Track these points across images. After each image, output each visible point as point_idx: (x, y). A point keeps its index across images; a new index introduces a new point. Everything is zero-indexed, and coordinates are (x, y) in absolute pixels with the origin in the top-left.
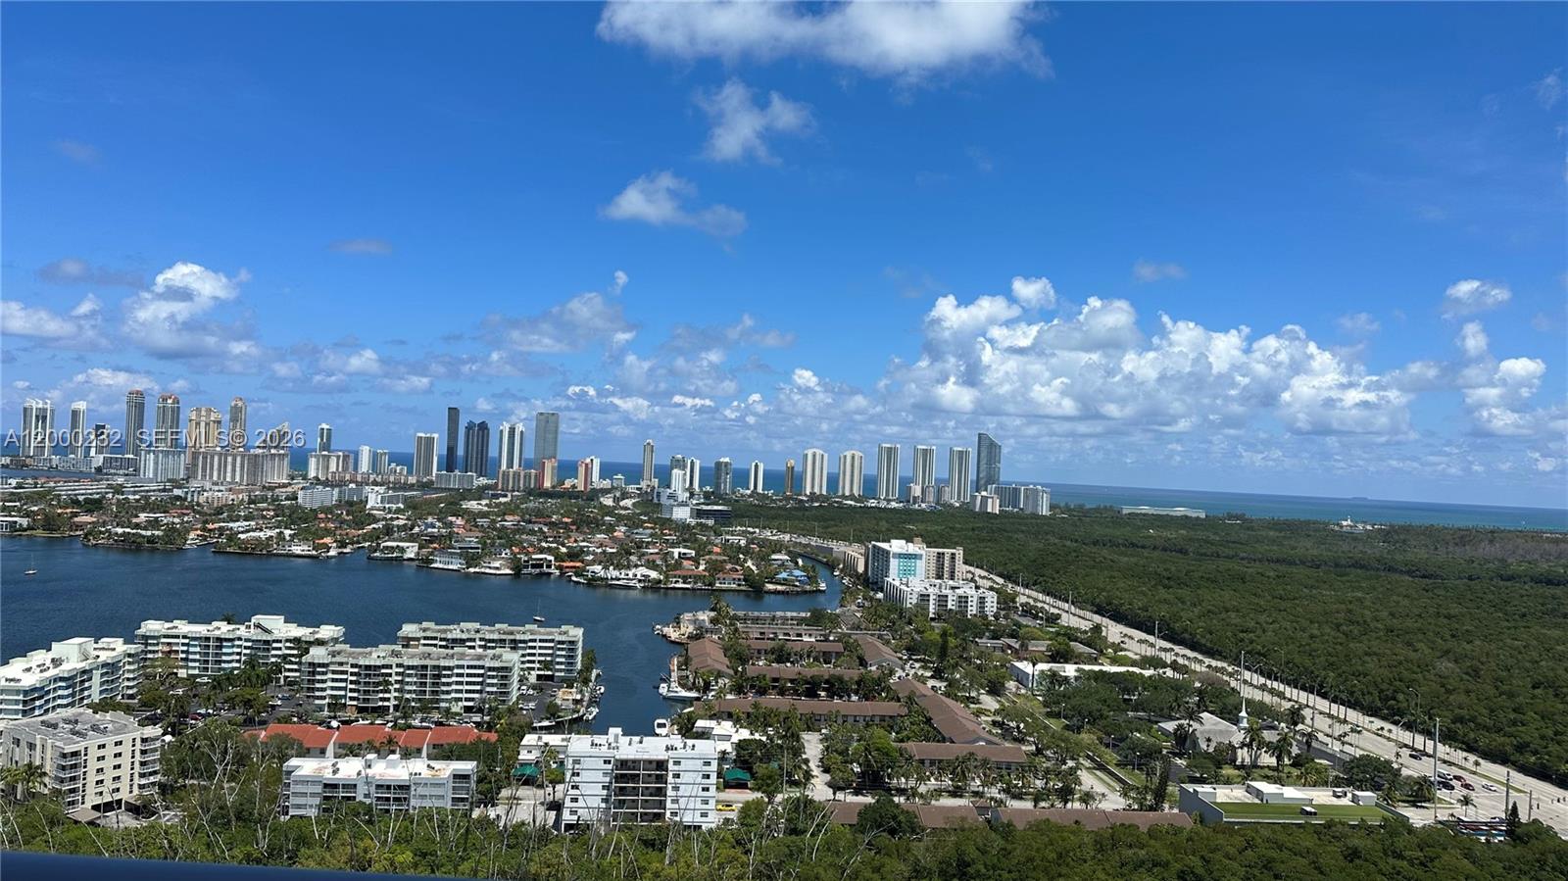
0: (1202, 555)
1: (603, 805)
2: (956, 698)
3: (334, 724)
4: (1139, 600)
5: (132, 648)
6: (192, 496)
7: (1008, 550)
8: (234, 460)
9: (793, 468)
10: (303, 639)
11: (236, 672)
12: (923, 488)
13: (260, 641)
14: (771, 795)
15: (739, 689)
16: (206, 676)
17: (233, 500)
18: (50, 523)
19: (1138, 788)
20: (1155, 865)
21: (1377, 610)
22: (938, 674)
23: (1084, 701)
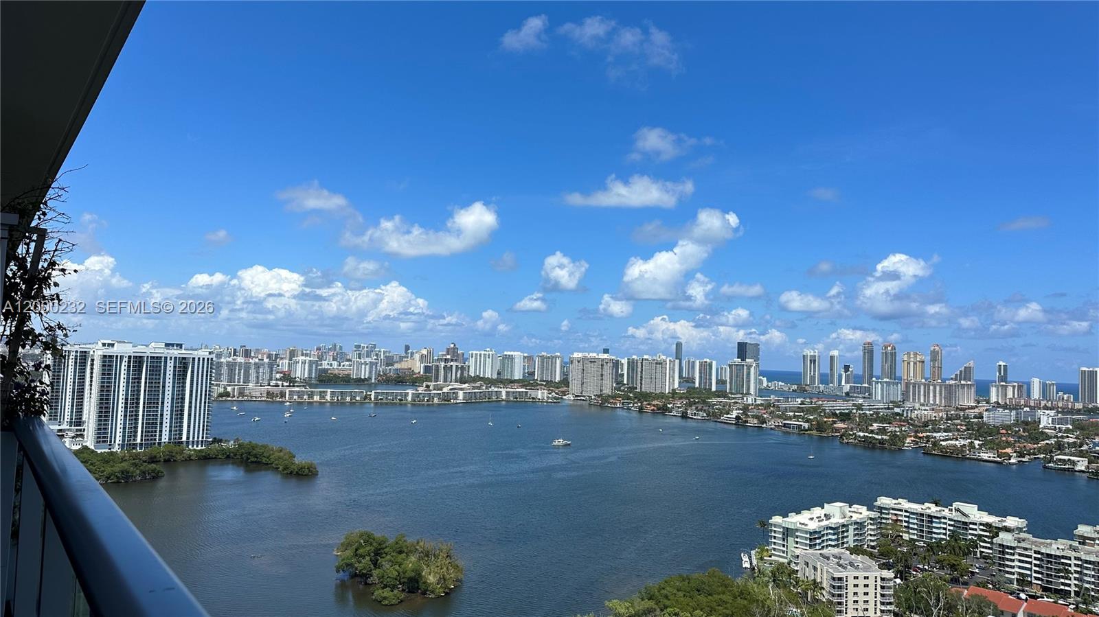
3: (1023, 596)
5: (873, 514)
6: (907, 413)
8: (935, 389)
10: (994, 525)
11: (944, 542)
13: (960, 522)
16: (922, 541)
17: (935, 417)
18: (820, 427)
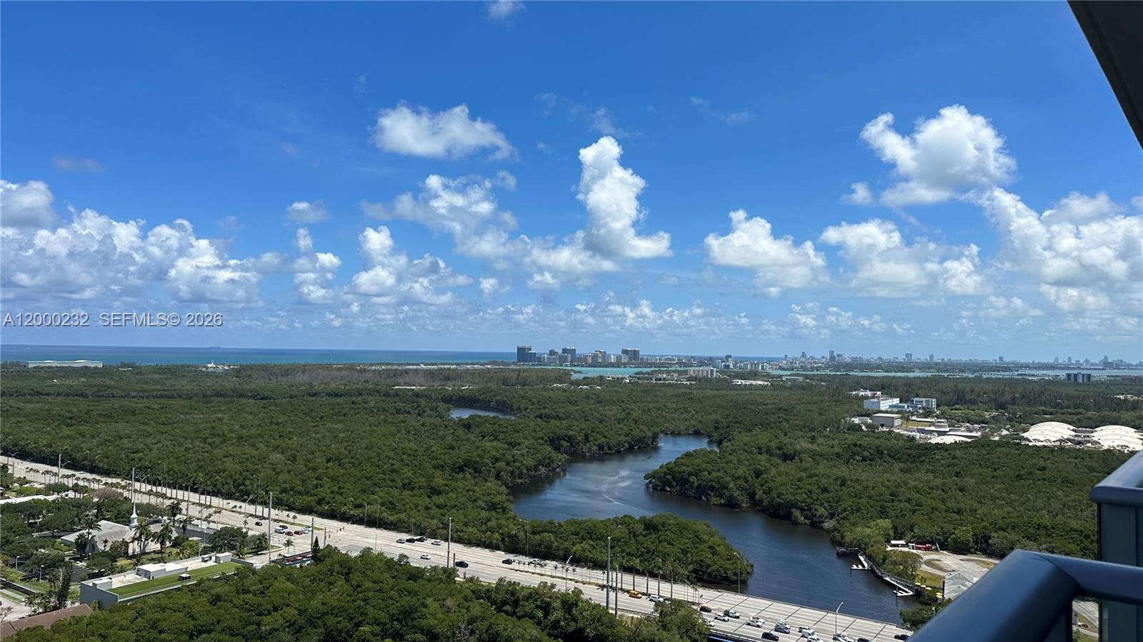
0: (100, 397)
4: (44, 439)
19: (42, 595)
21: (232, 425)
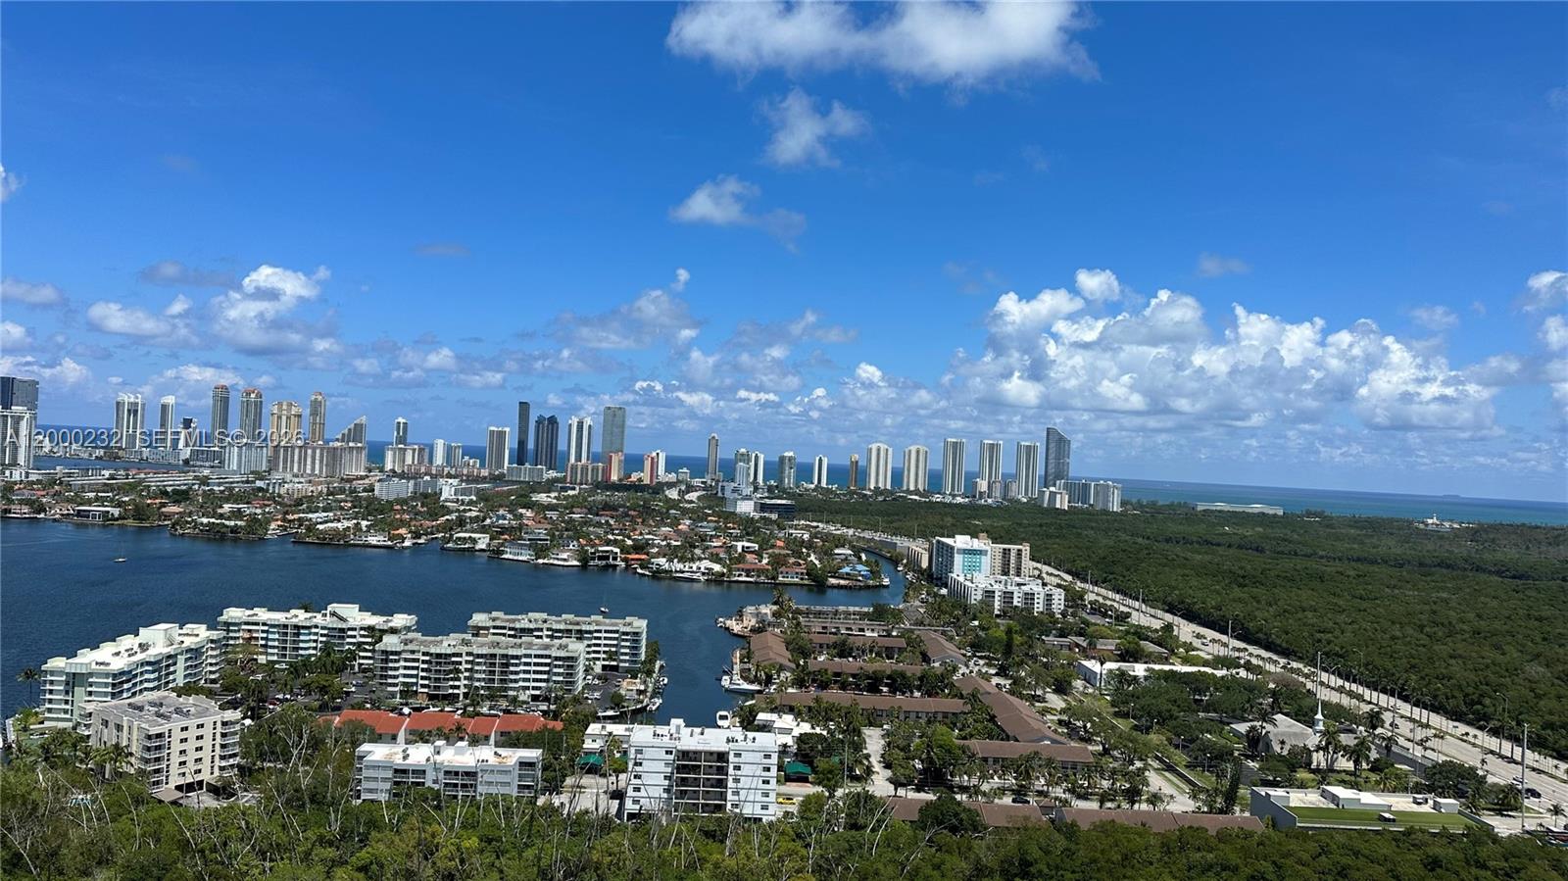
0: (1278, 553)
1: (665, 795)
2: (1021, 696)
3: (406, 710)
4: (1213, 599)
5: (215, 635)
6: (274, 487)
7: (1076, 546)
8: (314, 453)
9: (857, 462)
10: (377, 627)
11: (313, 659)
12: (989, 482)
13: (335, 629)
14: (832, 790)
15: (800, 683)
16: (285, 662)
17: (312, 492)
18: (140, 513)
19: (1208, 791)
20: (1224, 870)
21: (1464, 612)
22: (1002, 672)
23: (1153, 701)
